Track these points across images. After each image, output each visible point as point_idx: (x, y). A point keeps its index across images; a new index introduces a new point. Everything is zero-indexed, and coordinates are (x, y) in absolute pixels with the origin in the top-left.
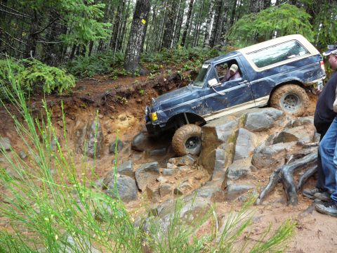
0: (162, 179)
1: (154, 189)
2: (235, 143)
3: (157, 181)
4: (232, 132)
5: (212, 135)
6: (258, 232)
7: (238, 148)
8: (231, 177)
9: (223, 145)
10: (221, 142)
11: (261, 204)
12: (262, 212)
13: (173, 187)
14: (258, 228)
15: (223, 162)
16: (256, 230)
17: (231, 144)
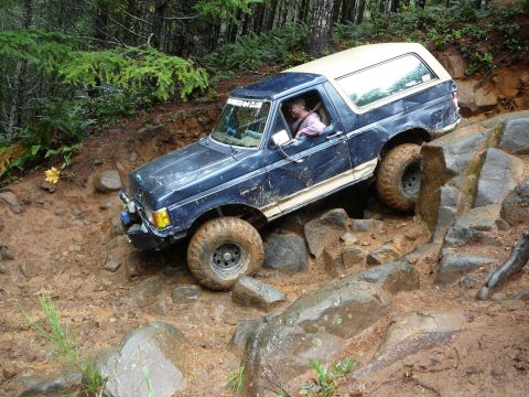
0: (350, 238)
1: (334, 255)
2: (478, 176)
3: (342, 240)
4: (474, 156)
5: (437, 160)
6: (438, 367)
7: (483, 185)
8: (452, 240)
9: (455, 179)
10: (451, 174)
11: (489, 298)
12: (471, 319)
13: (366, 252)
14: (440, 357)
15: (454, 210)
16: (435, 362)
17: (472, 176)
